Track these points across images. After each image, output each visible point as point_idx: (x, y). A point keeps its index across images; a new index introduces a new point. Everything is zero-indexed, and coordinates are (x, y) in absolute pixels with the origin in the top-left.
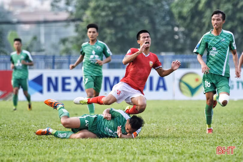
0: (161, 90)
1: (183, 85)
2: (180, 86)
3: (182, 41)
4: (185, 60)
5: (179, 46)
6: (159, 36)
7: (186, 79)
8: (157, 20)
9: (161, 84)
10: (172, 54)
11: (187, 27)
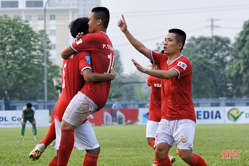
0: (218, 118)
1: (230, 116)
2: (228, 116)
3: (231, 91)
4: (232, 102)
5: (230, 94)
6: (218, 88)
7: (232, 112)
8: (217, 80)
9: (218, 115)
10: (225, 98)
11: (234, 83)
